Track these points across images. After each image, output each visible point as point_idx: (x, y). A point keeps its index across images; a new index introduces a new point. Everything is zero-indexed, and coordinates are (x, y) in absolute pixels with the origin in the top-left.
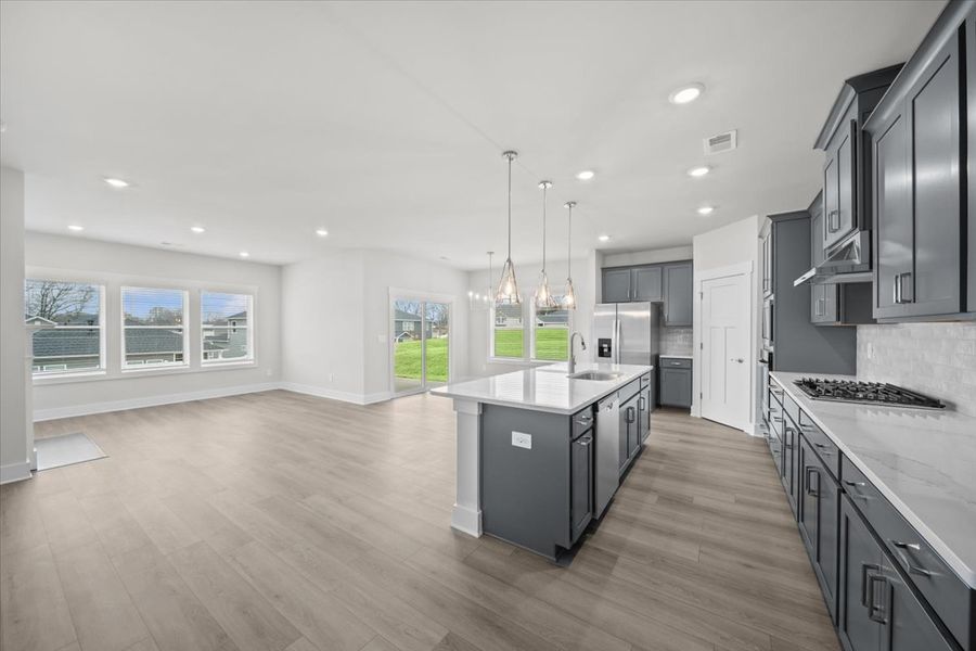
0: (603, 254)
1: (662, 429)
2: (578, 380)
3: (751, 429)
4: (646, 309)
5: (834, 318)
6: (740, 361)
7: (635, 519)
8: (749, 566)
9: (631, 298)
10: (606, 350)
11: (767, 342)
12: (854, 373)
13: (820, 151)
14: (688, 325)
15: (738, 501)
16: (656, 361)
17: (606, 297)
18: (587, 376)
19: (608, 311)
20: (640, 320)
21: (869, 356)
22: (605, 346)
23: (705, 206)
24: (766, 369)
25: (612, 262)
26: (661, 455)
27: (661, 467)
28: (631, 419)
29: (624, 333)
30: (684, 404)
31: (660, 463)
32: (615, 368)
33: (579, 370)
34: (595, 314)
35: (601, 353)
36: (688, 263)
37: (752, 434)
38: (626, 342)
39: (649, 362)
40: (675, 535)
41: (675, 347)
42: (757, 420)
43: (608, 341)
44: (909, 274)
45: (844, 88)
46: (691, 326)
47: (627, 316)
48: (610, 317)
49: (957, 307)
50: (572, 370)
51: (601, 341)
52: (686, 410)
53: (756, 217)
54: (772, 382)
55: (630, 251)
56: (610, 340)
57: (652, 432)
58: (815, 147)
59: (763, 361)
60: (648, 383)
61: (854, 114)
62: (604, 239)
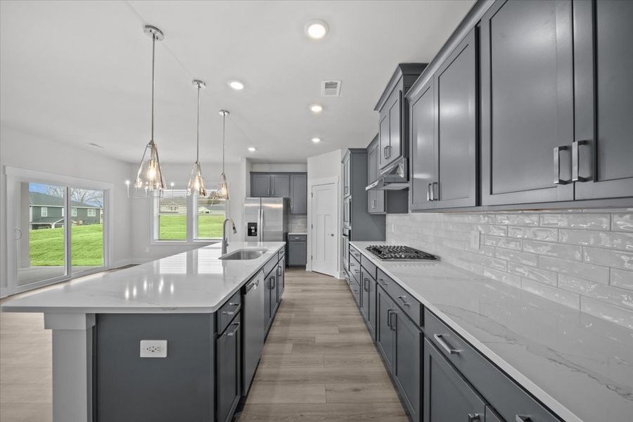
0: (251, 161)
1: (291, 284)
2: (229, 261)
3: (337, 276)
4: (279, 203)
5: (383, 210)
6: (332, 235)
7: (276, 376)
8: (356, 390)
9: (270, 194)
10: (253, 231)
11: (348, 224)
12: (384, 239)
13: (377, 112)
14: (304, 214)
15: (341, 331)
16: (286, 237)
17: (253, 193)
18: (237, 256)
19: (254, 204)
20: (276, 210)
21: (393, 231)
22: (253, 228)
23: (317, 137)
24: (348, 240)
25: (258, 169)
26: (292, 305)
27: (293, 316)
28: (272, 285)
29: (266, 218)
30: (302, 263)
31: (292, 311)
32: (260, 245)
33: (230, 250)
34: (245, 205)
35: (250, 233)
36: (304, 174)
37: (339, 278)
38: (267, 224)
39: (282, 238)
40: (307, 380)
41: (297, 227)
42: (341, 270)
43: (255, 225)
44: (436, 183)
45: (396, 70)
46: (306, 214)
47: (268, 207)
48: (257, 208)
49: (474, 203)
50: (225, 251)
51: (250, 225)
52: (303, 267)
53: (340, 150)
54: (351, 248)
55: (269, 162)
56: (256, 224)
57: (286, 287)
58: (375, 110)
59: (344, 235)
60: (282, 255)
61: (401, 87)
62: (252, 149)
